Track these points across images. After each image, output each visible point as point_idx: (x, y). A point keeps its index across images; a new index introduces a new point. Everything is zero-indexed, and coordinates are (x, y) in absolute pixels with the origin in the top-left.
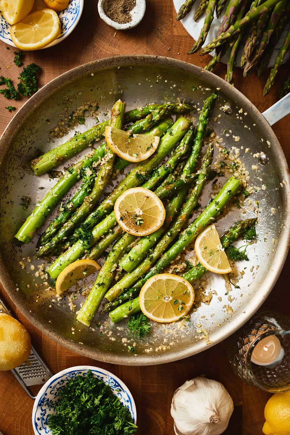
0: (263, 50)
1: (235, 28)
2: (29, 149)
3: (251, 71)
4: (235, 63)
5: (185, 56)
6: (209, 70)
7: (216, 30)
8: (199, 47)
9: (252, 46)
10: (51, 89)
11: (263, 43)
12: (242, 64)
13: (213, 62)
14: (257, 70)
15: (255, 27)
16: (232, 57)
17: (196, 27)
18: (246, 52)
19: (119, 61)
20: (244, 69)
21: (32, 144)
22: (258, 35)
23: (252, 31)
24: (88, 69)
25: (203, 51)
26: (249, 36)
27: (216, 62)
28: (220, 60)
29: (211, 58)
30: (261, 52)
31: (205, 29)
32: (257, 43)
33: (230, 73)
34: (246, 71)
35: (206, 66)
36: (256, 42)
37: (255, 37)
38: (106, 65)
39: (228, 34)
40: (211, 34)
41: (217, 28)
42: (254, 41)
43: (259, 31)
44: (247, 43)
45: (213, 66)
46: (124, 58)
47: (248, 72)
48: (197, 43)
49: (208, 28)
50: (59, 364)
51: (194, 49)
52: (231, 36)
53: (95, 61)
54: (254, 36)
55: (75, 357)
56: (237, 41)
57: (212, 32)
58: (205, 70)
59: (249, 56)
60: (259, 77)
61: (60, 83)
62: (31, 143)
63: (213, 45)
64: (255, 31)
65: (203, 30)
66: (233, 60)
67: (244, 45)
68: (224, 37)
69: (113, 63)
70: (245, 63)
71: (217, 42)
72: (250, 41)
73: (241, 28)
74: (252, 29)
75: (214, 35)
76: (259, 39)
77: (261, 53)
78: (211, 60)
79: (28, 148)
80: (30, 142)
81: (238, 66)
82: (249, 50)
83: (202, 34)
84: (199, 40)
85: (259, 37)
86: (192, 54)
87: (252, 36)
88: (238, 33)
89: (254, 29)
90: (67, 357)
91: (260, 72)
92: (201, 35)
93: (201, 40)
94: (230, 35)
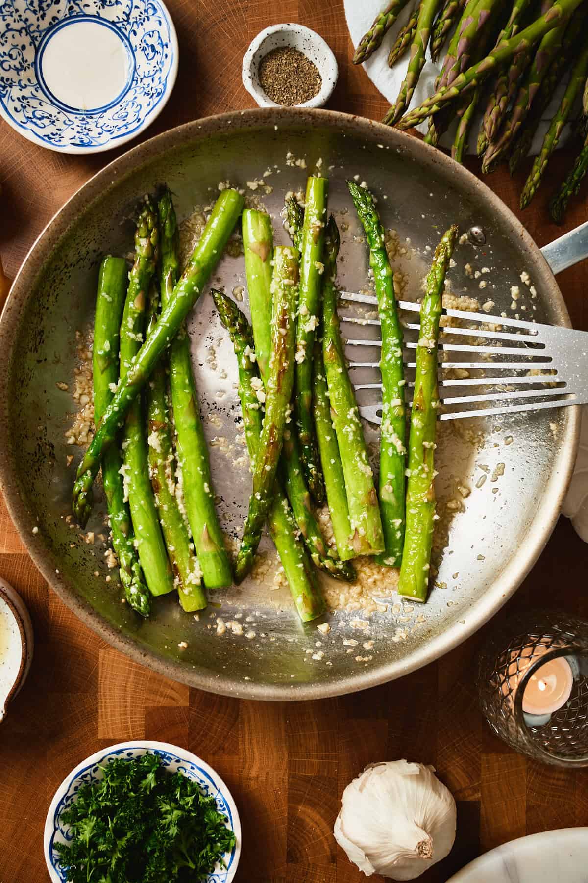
0: (520, 122)
1: (467, 79)
3: (496, 163)
4: (466, 147)
7: (430, 83)
8: (397, 116)
9: (499, 114)
11: (519, 108)
12: (479, 149)
14: (508, 162)
15: (504, 78)
16: (460, 136)
17: (392, 79)
18: (487, 126)
20: (483, 158)
22: (509, 94)
23: (499, 86)
24: (221, 126)
25: (406, 122)
26: (493, 95)
30: (514, 125)
31: (408, 83)
32: (509, 109)
34: (488, 162)
36: (506, 106)
37: (504, 98)
39: (454, 91)
40: (420, 92)
41: (432, 80)
42: (502, 105)
43: (513, 85)
44: (488, 110)
46: (293, 112)
47: (491, 164)
48: (394, 110)
49: (415, 80)
50: (132, 722)
51: (389, 120)
52: (460, 93)
53: (238, 111)
54: (503, 95)
56: (470, 106)
57: (422, 87)
59: (492, 134)
60: (513, 174)
63: (425, 110)
64: (504, 86)
65: (405, 84)
66: (462, 141)
67: (483, 112)
68: (447, 95)
70: (485, 148)
71: (432, 104)
72: (495, 106)
73: (478, 79)
74: (499, 81)
75: (425, 93)
76: (512, 101)
77: (515, 128)
81: (471, 152)
82: (492, 123)
83: (403, 92)
84: (397, 103)
85: (511, 97)
87: (498, 97)
88: (472, 89)
89: (502, 83)
90: (146, 708)
91: (514, 163)
92: (402, 94)
93: (401, 103)
94: (458, 91)
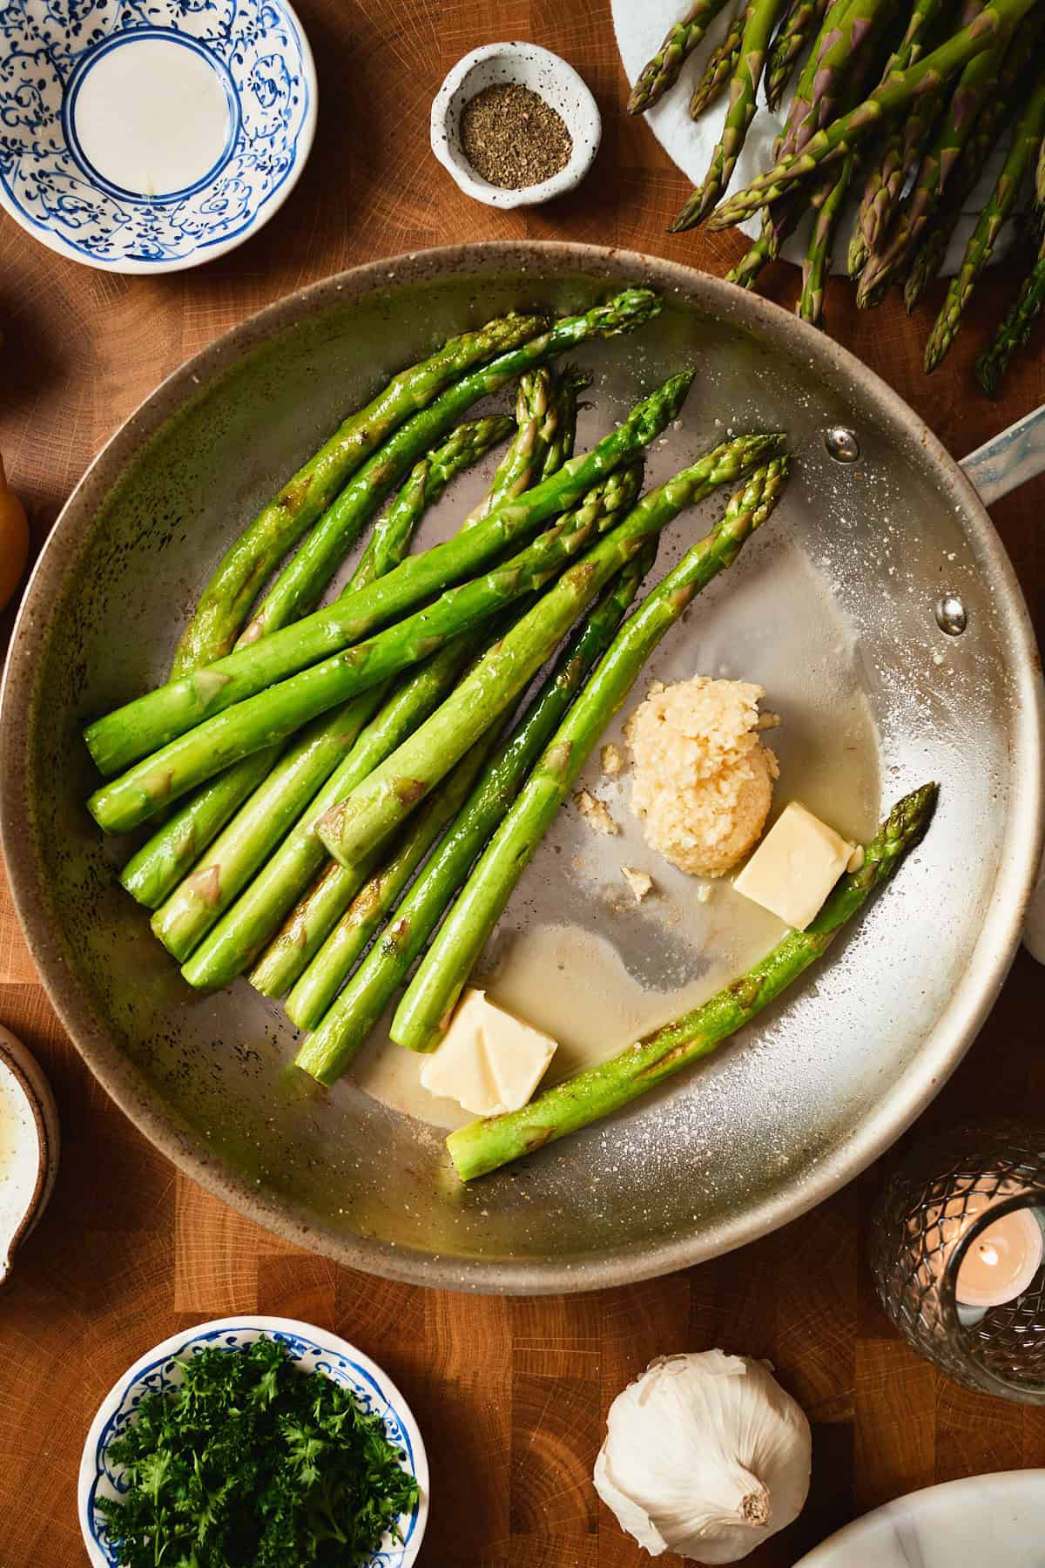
0: (924, 218)
1: (830, 140)
2: (163, 541)
3: (881, 288)
4: (827, 261)
5: (658, 238)
6: (742, 282)
7: (765, 148)
8: (705, 207)
9: (887, 202)
10: (249, 343)
11: (924, 192)
12: (851, 265)
13: (753, 257)
14: (903, 287)
15: (897, 139)
16: (818, 241)
17: (697, 141)
18: (866, 223)
19: (483, 260)
20: (858, 280)
21: (172, 525)
22: (905, 167)
23: (889, 150)
25: (721, 217)
26: (877, 169)
27: (765, 257)
28: (778, 251)
29: (747, 244)
30: (915, 222)
31: (727, 147)
32: (904, 194)
33: (811, 293)
34: (867, 289)
35: (731, 273)
36: (899, 189)
37: (896, 174)
38: (438, 271)
39: (807, 162)
40: (747, 163)
41: (769, 143)
42: (891, 186)
43: (912, 152)
44: (868, 196)
45: (756, 271)
47: (872, 292)
48: (701, 195)
49: (738, 142)
50: (234, 1282)
51: (692, 214)
52: (817, 165)
54: (894, 170)
55: (288, 1257)
56: (837, 187)
57: (751, 154)
58: (727, 284)
59: (875, 236)
60: (911, 310)
61: (278, 324)
62: (169, 522)
63: (755, 195)
64: (895, 154)
65: (720, 149)
66: (822, 251)
68: (794, 169)
69: (461, 266)
70: (863, 264)
71: (769, 185)
72: (881, 188)
73: (850, 141)
74: (887, 146)
75: (757, 164)
77: (916, 228)
78: (747, 252)
79: (160, 537)
80: (166, 517)
81: (838, 270)
82: (875, 219)
83: (718, 164)
84: (707, 183)
86: (685, 230)
87: (886, 171)
89: (893, 147)
90: (260, 1258)
91: (914, 291)
92: (714, 168)
93: (713, 183)
94: (814, 163)
